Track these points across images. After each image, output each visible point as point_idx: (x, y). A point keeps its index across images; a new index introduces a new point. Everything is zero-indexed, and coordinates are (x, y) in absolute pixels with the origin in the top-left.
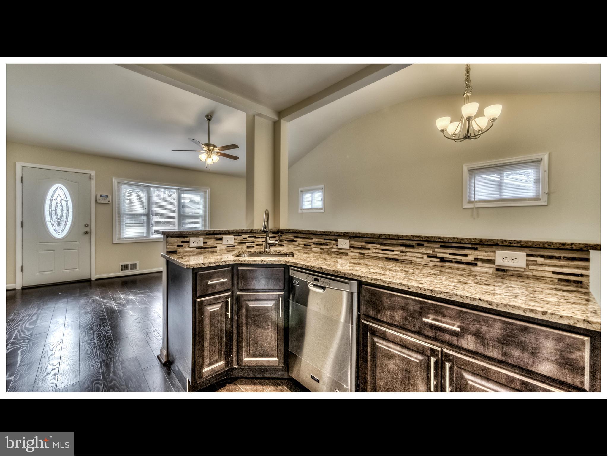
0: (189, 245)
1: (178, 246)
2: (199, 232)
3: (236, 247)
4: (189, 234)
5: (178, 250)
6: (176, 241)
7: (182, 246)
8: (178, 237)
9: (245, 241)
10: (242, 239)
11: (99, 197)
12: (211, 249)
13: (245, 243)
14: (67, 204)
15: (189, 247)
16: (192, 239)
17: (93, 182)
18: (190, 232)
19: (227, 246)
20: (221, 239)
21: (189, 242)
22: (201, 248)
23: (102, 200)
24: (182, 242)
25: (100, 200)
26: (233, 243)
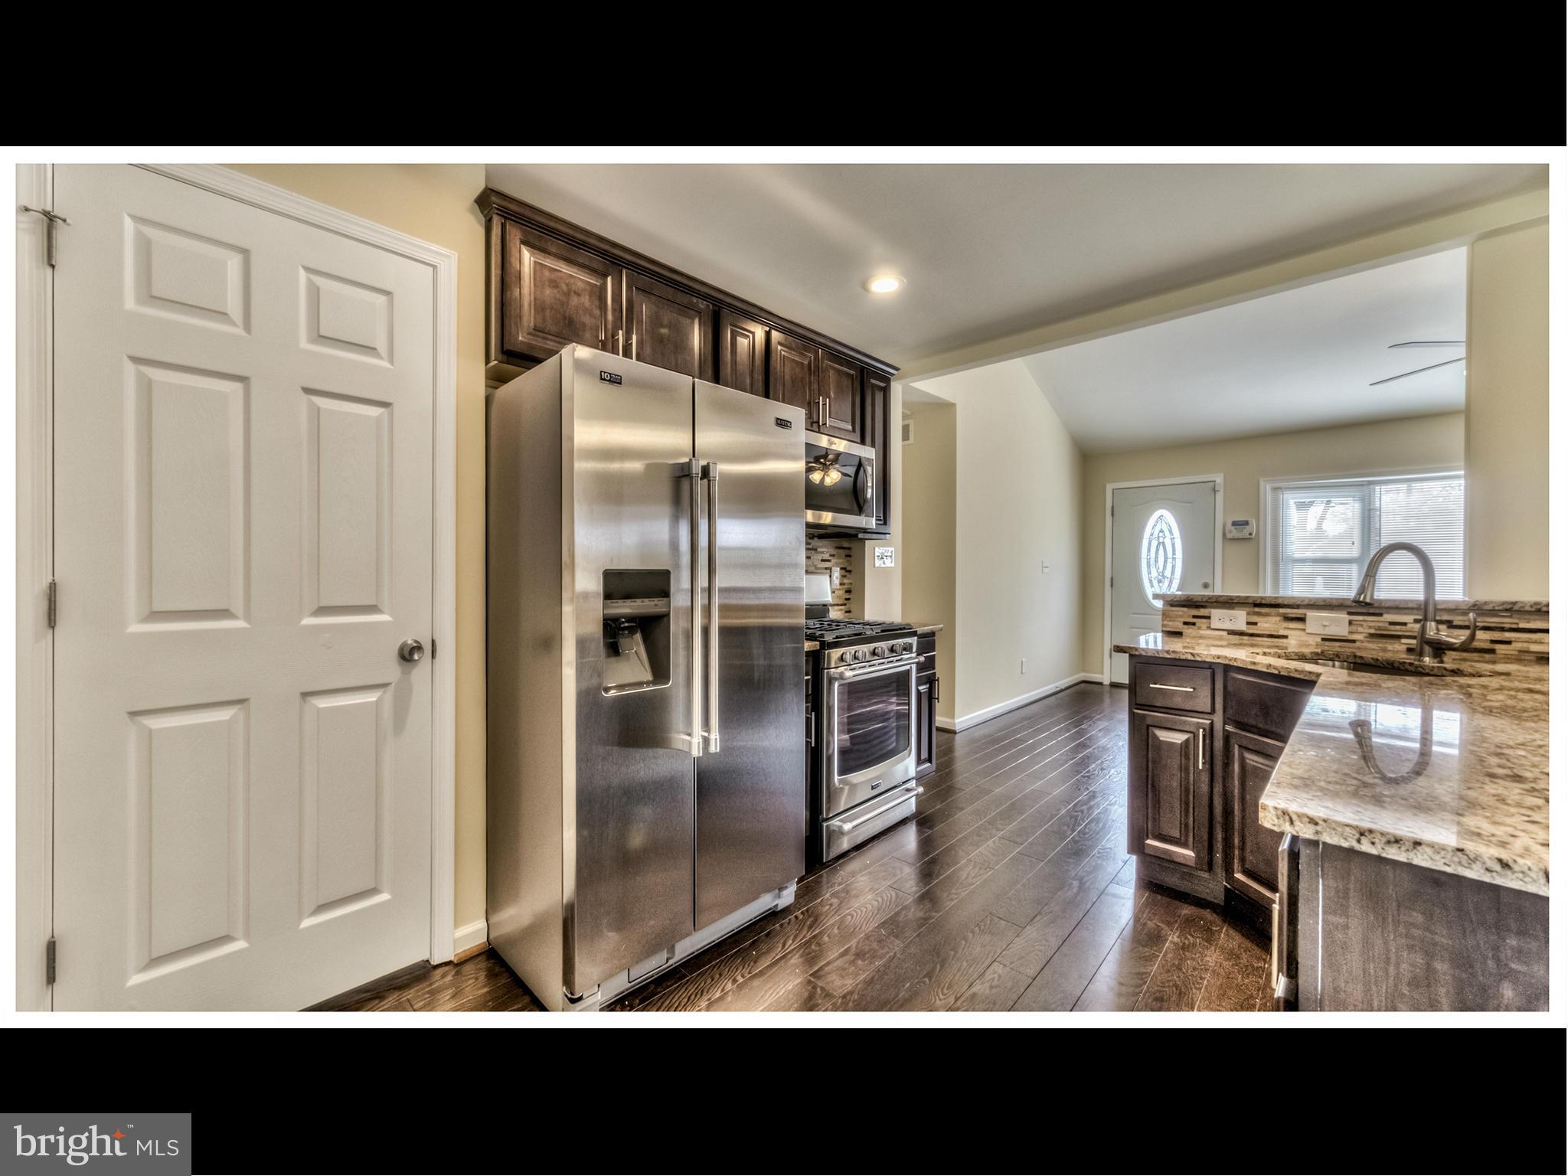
0: (1210, 623)
1: (1185, 623)
2: (1233, 600)
3: (1358, 644)
4: (1206, 601)
5: (1186, 631)
6: (1181, 613)
7: (1194, 624)
8: (1184, 606)
9: (1397, 630)
10: (1387, 625)
11: (1229, 526)
12: (1269, 639)
13: (1399, 637)
14: (1173, 545)
15: (1209, 628)
16: (1216, 613)
17: (1220, 497)
18: (1209, 598)
19: (1323, 639)
20: (1302, 619)
21: (1209, 618)
22: (1242, 634)
23: (1235, 531)
24: (1194, 617)
25: (1231, 531)
26: (1346, 634)
